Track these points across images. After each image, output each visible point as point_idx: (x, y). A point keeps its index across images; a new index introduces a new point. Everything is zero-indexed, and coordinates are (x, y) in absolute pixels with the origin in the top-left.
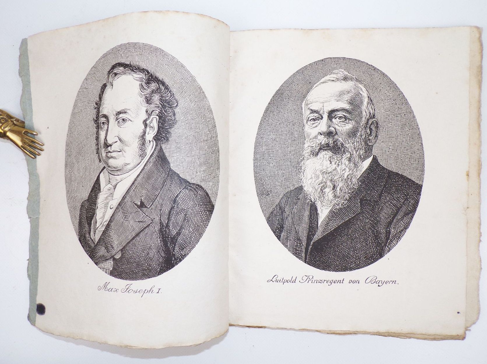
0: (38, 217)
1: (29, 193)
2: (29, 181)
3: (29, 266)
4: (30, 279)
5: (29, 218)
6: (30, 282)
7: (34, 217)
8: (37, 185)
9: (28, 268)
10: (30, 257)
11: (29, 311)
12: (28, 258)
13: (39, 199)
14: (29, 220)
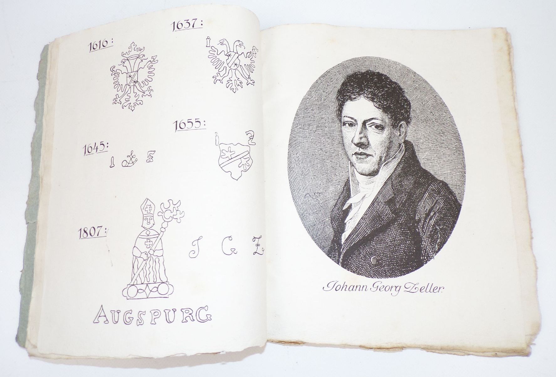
0: (36, 222)
1: (28, 197)
2: (30, 183)
3: (22, 278)
4: (21, 293)
5: (26, 224)
6: (22, 297)
7: (32, 222)
8: (37, 187)
9: (20, 280)
10: (23, 268)
11: (18, 331)
12: (21, 268)
13: (38, 202)
14: (26, 226)
